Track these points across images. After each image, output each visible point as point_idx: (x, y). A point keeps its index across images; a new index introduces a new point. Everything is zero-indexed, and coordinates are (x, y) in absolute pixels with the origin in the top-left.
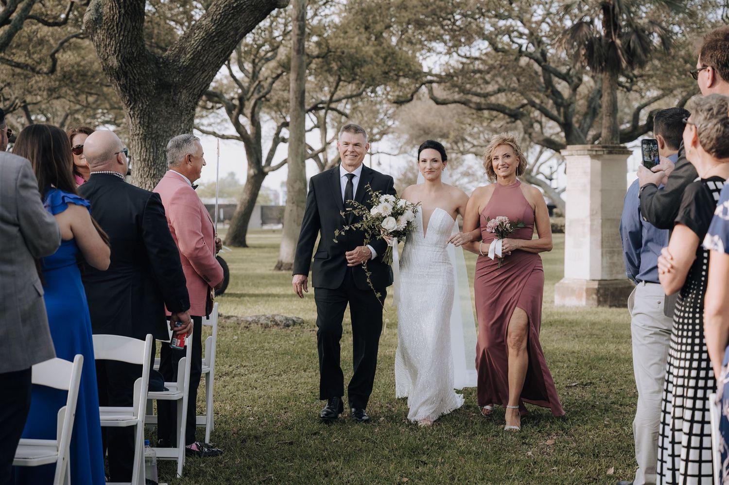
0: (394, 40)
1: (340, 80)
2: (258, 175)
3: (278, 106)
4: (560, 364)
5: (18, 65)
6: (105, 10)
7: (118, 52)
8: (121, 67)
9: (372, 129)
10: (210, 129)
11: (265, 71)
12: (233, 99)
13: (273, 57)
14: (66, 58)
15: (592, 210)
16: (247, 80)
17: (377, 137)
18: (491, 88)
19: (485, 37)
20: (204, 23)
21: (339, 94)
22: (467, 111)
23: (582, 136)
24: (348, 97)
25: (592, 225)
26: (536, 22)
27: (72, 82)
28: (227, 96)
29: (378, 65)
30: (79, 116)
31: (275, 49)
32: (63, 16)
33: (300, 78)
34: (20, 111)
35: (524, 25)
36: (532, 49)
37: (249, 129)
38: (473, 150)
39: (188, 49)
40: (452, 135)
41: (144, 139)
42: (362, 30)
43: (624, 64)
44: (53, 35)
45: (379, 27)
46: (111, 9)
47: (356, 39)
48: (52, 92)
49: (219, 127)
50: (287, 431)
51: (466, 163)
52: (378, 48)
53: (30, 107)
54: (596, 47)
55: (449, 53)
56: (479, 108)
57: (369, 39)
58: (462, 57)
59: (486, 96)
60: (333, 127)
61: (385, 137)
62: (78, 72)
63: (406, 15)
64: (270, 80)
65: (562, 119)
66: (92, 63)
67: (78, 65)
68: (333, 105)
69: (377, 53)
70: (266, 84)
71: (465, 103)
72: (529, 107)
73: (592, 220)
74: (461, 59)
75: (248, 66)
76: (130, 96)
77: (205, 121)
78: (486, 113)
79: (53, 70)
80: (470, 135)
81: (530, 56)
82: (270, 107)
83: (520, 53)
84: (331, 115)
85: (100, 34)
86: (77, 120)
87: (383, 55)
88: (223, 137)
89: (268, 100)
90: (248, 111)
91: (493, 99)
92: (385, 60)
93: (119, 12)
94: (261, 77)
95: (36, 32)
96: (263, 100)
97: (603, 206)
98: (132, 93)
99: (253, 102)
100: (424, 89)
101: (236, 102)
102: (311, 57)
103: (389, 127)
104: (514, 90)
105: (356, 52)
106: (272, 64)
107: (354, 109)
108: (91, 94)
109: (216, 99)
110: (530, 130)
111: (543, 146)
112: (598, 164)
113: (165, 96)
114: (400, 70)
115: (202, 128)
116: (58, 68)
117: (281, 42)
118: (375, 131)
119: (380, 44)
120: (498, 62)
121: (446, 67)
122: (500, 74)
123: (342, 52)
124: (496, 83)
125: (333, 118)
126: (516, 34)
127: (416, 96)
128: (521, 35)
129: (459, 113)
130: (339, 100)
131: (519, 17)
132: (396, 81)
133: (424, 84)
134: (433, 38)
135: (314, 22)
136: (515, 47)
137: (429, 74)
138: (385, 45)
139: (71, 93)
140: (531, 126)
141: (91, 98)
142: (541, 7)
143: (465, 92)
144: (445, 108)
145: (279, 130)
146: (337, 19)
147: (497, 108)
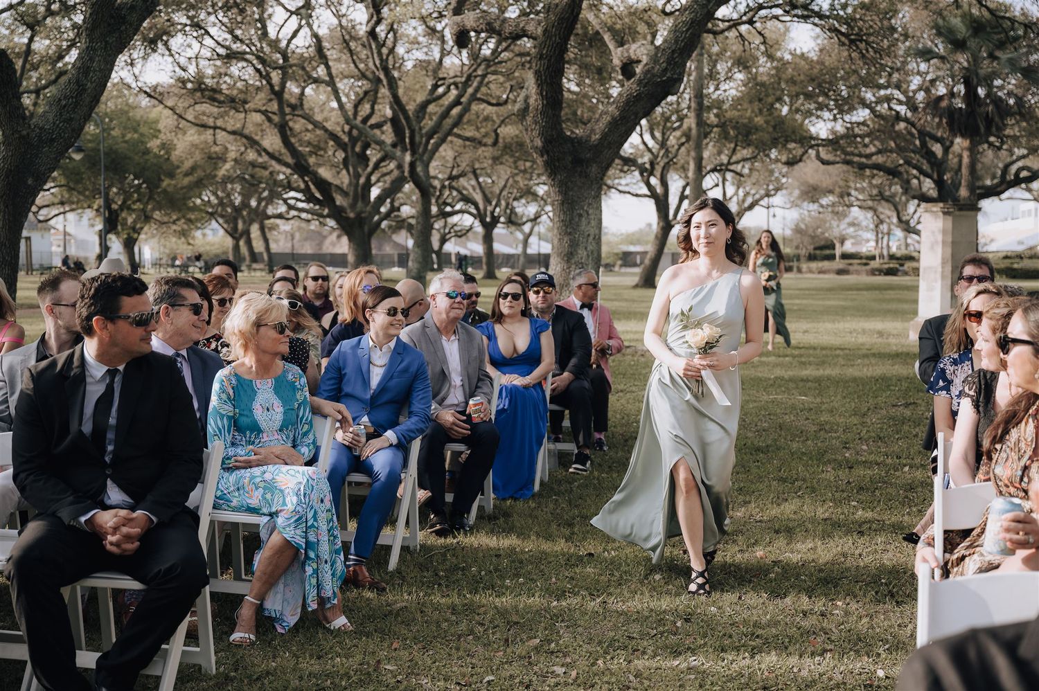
0: (785, 110)
1: (736, 145)
2: (666, 227)
3: (683, 168)
4: (892, 388)
5: (467, 139)
6: (532, 101)
7: (541, 134)
8: (544, 147)
9: (768, 185)
10: (626, 189)
11: (672, 141)
12: (645, 163)
13: (679, 127)
14: (507, 131)
15: (943, 259)
16: (657, 147)
17: (773, 192)
18: (872, 149)
19: (864, 104)
21: (734, 159)
22: (850, 169)
23: (954, 191)
24: (744, 160)
25: (943, 272)
26: (913, 91)
27: (512, 151)
28: (640, 161)
29: (768, 133)
30: (518, 178)
31: (681, 119)
32: (505, 96)
33: (699, 148)
34: (471, 176)
35: (902, 93)
36: (909, 114)
37: (659, 190)
38: (858, 203)
39: (598, 131)
40: (837, 190)
41: (562, 204)
42: (756, 102)
43: (982, 130)
44: (496, 113)
45: (770, 99)
46: (536, 100)
47: (749, 111)
48: (496, 160)
49: (635, 187)
51: (852, 214)
52: (769, 118)
53: (478, 172)
54: (956, 116)
55: (835, 119)
56: (862, 167)
57: (760, 110)
58: (847, 123)
59: (869, 156)
61: (779, 193)
62: (517, 142)
63: (796, 89)
64: (676, 147)
65: (935, 176)
67: (517, 136)
68: (732, 167)
69: (767, 122)
70: (673, 150)
71: (847, 163)
72: (906, 167)
73: (943, 267)
74: (845, 124)
75: (658, 135)
77: (623, 182)
78: (868, 172)
79: (495, 143)
80: (856, 189)
81: (906, 120)
82: (677, 170)
83: (898, 117)
84: (729, 176)
85: (528, 120)
86: (516, 182)
87: (772, 123)
88: (637, 195)
89: (675, 163)
90: (658, 172)
91: (873, 158)
92: (774, 127)
93: (543, 103)
94: (669, 144)
95: (483, 110)
96: (670, 163)
97: (953, 255)
99: (662, 164)
100: (812, 152)
101: (648, 166)
102: (711, 127)
103: (783, 184)
104: (891, 151)
105: (750, 122)
106: (678, 133)
107: (752, 169)
109: (630, 163)
110: (907, 186)
111: (920, 200)
112: (949, 219)
113: (579, 169)
114: (787, 136)
115: (620, 188)
116: (501, 140)
117: (686, 114)
118: (771, 187)
119: (771, 114)
120: (877, 127)
121: (833, 131)
122: (877, 138)
123: (737, 123)
124: (874, 145)
125: (733, 178)
126: (895, 101)
127: (805, 158)
128: (900, 102)
129: (844, 172)
130: (737, 162)
131: (898, 87)
132: (784, 146)
133: (812, 147)
134: (821, 107)
135: (714, 96)
136: (894, 113)
137: (817, 138)
138: (776, 114)
139: (511, 160)
140: (908, 182)
141: (528, 164)
142: (918, 77)
143: (846, 154)
144: (830, 167)
145: (684, 188)
146: (733, 92)
147: (877, 167)
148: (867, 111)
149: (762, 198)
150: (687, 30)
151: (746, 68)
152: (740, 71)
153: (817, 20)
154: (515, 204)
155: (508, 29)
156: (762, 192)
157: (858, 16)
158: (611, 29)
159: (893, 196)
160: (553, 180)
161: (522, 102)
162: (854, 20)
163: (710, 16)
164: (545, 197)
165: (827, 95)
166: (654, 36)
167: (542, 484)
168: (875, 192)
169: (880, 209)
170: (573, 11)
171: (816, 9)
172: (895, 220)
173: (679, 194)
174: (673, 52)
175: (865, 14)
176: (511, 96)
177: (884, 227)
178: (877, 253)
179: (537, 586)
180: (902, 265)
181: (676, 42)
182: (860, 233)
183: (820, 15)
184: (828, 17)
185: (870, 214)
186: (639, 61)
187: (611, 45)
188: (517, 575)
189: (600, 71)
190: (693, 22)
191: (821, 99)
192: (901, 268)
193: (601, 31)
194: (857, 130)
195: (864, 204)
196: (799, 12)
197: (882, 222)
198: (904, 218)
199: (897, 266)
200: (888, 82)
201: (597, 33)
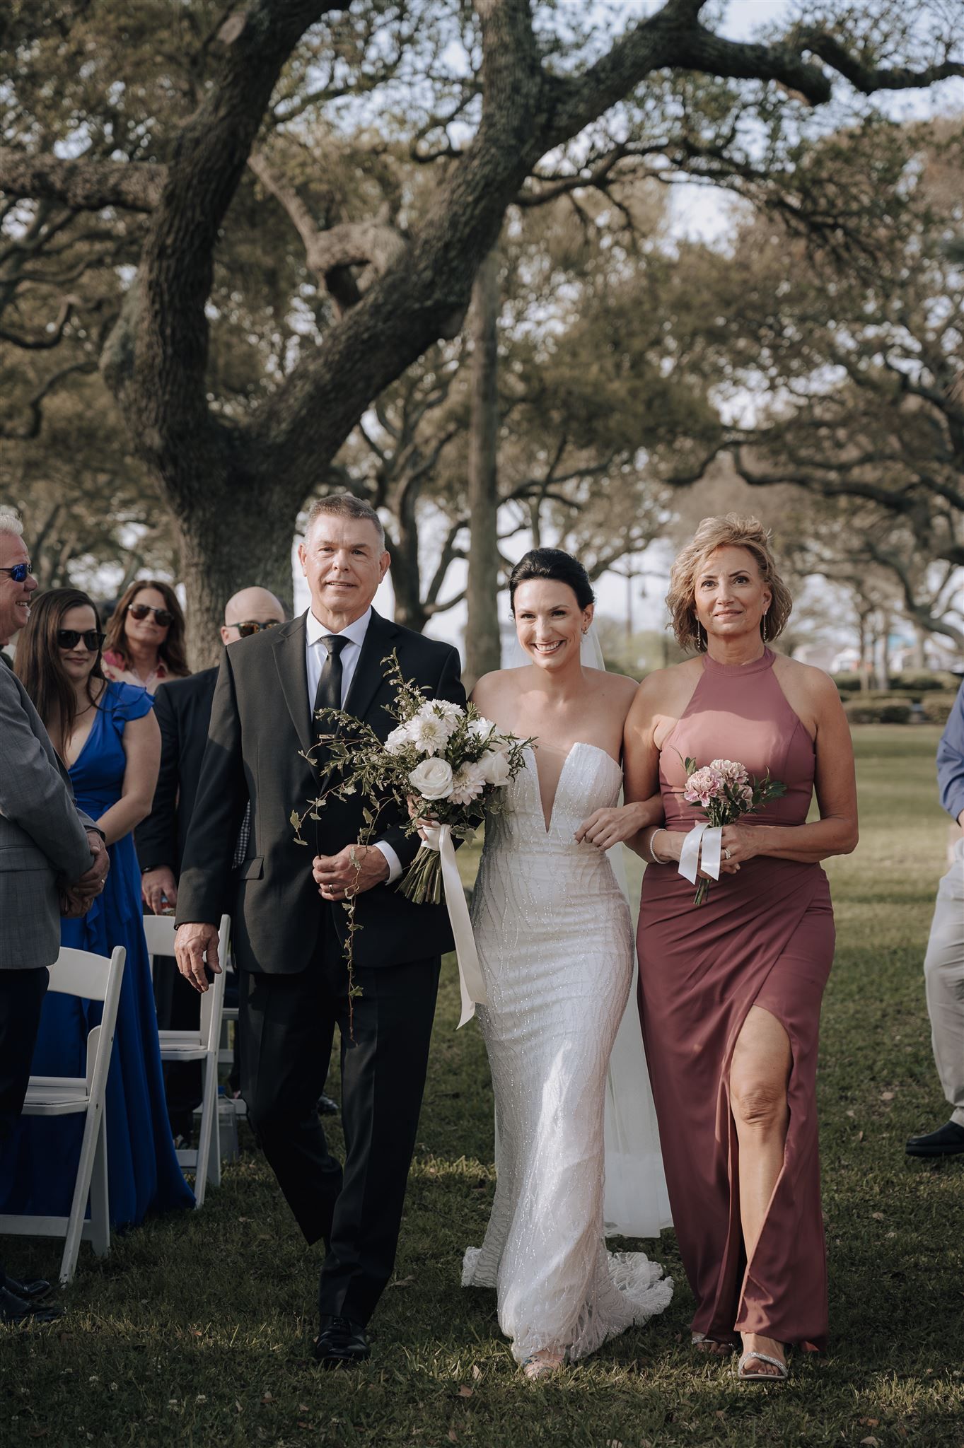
0: (667, 365)
1: (564, 443)
2: (413, 619)
3: (450, 491)
6: (139, 348)
7: (161, 422)
8: (166, 448)
9: (629, 528)
11: (426, 430)
12: (366, 478)
13: (440, 401)
14: (60, 404)
16: (390, 441)
17: (640, 543)
18: (851, 453)
19: (836, 358)
20: (312, 367)
21: (559, 473)
22: (807, 496)
24: (581, 474)
26: (935, 330)
27: (68, 448)
28: (355, 473)
29: (635, 416)
30: (79, 509)
31: (443, 384)
32: (52, 328)
33: (489, 446)
35: (912, 333)
36: (928, 379)
37: (398, 536)
38: (823, 567)
39: (284, 414)
40: (779, 540)
41: (208, 572)
42: (607, 348)
44: (33, 363)
45: (637, 344)
46: (150, 346)
47: (595, 369)
48: (32, 468)
50: (451, 1078)
51: (810, 591)
52: (638, 383)
55: (773, 387)
56: (830, 492)
57: (618, 366)
58: (799, 395)
59: (843, 468)
60: (555, 525)
61: (654, 543)
62: (80, 430)
63: (690, 321)
64: (435, 443)
66: (104, 414)
67: (80, 416)
68: (552, 489)
69: (633, 393)
70: (428, 450)
71: (803, 482)
72: (923, 490)
74: (794, 399)
75: (395, 417)
76: (183, 498)
78: (843, 501)
79: (34, 431)
80: (817, 536)
81: (922, 392)
82: (435, 494)
83: (904, 386)
84: (547, 508)
85: (130, 389)
86: (76, 518)
87: (644, 395)
89: (431, 480)
90: (394, 501)
91: (856, 473)
92: (649, 404)
93: (164, 352)
94: (418, 439)
96: (423, 480)
98: (186, 491)
99: (403, 484)
100: (725, 458)
101: (372, 484)
102: (512, 401)
103: (662, 525)
104: (892, 457)
105: (597, 393)
106: (437, 413)
107: (595, 494)
108: (103, 470)
109: (334, 479)
110: (926, 533)
111: (953, 561)
113: (244, 498)
114: (677, 423)
116: (44, 425)
117: (455, 373)
118: (636, 532)
119: (639, 375)
120: (862, 406)
121: (768, 413)
122: (865, 430)
123: (570, 393)
124: (858, 445)
125: (554, 511)
126: (897, 351)
127: (711, 468)
128: (907, 353)
129: (792, 500)
130: (564, 479)
131: (903, 320)
132: (670, 443)
133: (725, 446)
134: (744, 360)
135: (518, 334)
136: (895, 376)
137: (734, 427)
138: (649, 376)
139: (66, 468)
140: (927, 524)
141: (103, 478)
142: (945, 301)
143: (800, 462)
144: (763, 492)
145: (453, 534)
146: (559, 328)
147: (864, 491)
148: (841, 371)
149: (616, 556)
150: (477, 201)
151: (582, 275)
152: (569, 282)
153: (738, 181)
154: (72, 566)
155: (79, 191)
156: (618, 542)
157: (824, 174)
158: (302, 191)
159: (897, 551)
160: (187, 520)
161: (116, 349)
162: (818, 182)
163: (527, 167)
164: (140, 552)
165: (757, 339)
166: (396, 208)
167: (209, 1191)
168: (856, 543)
169: (870, 581)
170: (232, 155)
171: (738, 157)
172: (899, 604)
173: (440, 547)
174: (447, 246)
175: (839, 172)
176: (68, 330)
177: (877, 619)
178: (863, 674)
179: (235, 1410)
180: (917, 701)
181: (454, 224)
182: (828, 631)
183: (747, 172)
184: (765, 176)
185: (847, 592)
186: (363, 263)
187: (304, 226)
188: (189, 1390)
189: (272, 277)
190: (488, 183)
191: (742, 343)
192: (915, 708)
193: (279, 194)
194: (818, 411)
195: (834, 570)
196: (701, 162)
197: (872, 609)
198: (919, 601)
199: (906, 703)
200: (883, 308)
201: (272, 197)
